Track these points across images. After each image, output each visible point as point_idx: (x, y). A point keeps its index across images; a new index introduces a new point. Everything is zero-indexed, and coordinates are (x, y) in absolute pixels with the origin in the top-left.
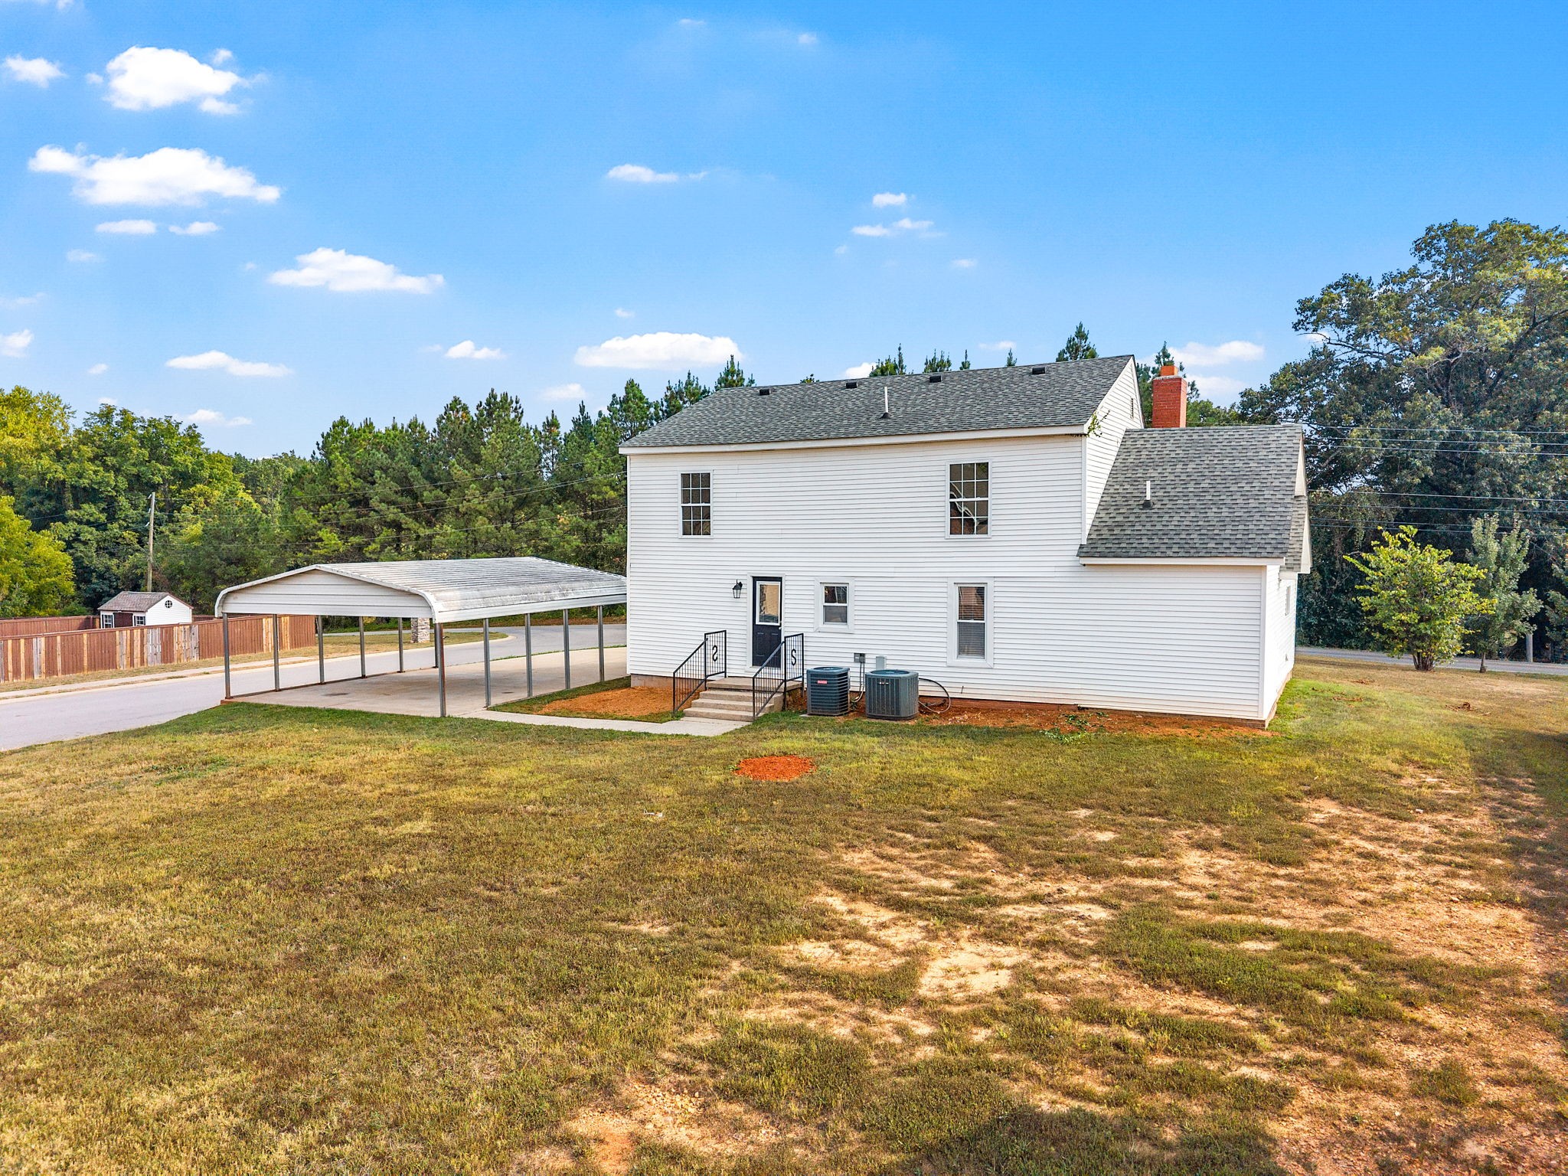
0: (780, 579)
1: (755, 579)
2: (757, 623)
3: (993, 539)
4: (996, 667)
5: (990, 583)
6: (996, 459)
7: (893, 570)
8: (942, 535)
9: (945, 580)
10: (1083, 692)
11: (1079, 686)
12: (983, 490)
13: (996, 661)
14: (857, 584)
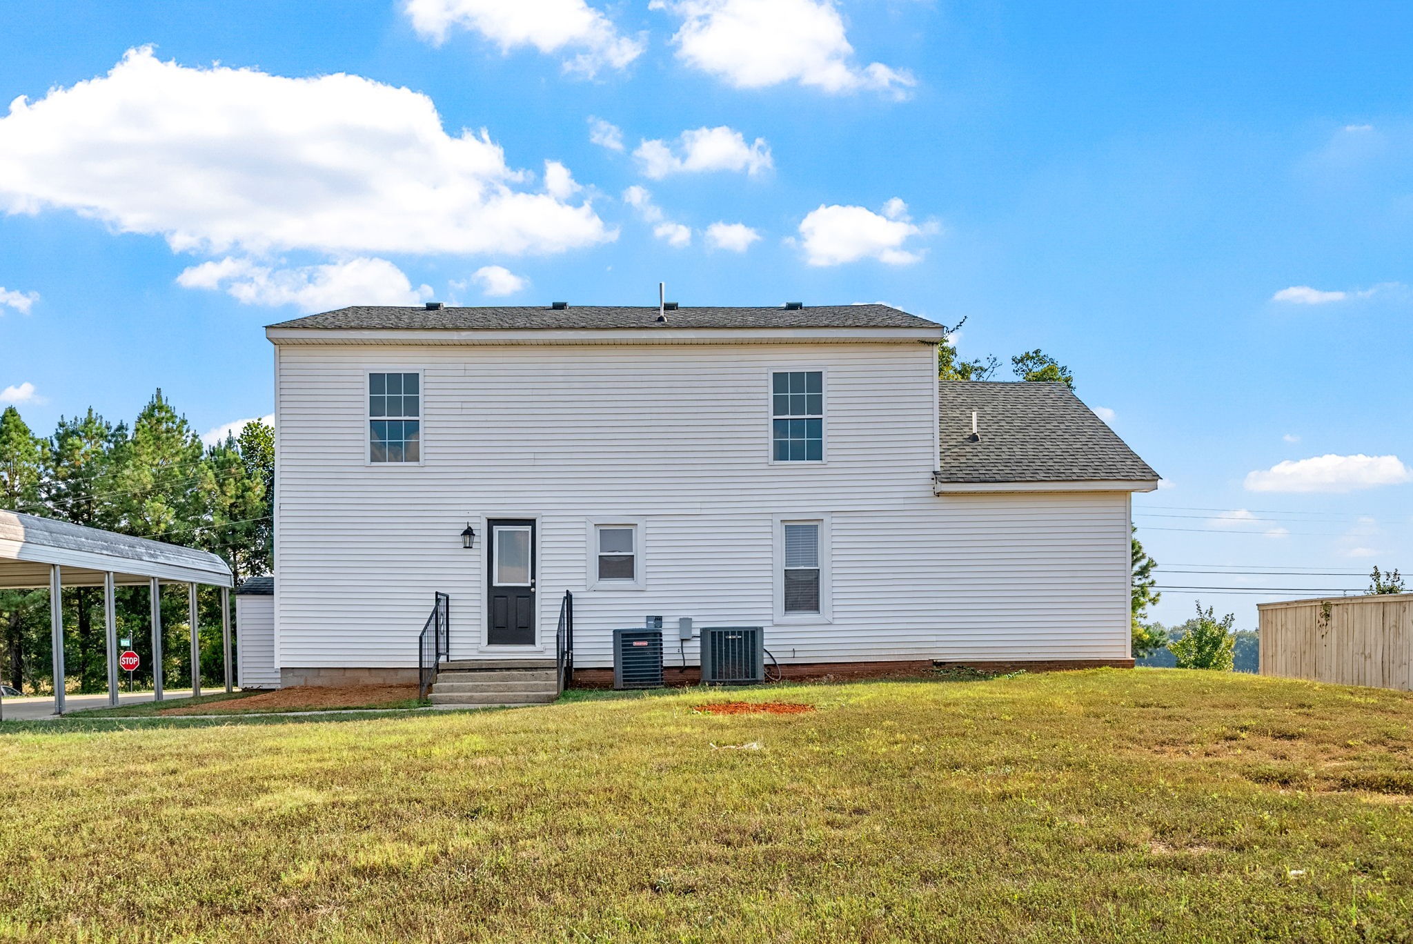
0: (531, 522)
1: (492, 522)
2: (496, 583)
3: (830, 465)
4: (836, 622)
5: (827, 519)
6: (830, 368)
7: (698, 505)
8: (764, 460)
9: (770, 517)
10: (939, 645)
11: (934, 639)
12: (816, 405)
13: (836, 615)
14: (649, 525)
